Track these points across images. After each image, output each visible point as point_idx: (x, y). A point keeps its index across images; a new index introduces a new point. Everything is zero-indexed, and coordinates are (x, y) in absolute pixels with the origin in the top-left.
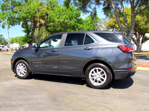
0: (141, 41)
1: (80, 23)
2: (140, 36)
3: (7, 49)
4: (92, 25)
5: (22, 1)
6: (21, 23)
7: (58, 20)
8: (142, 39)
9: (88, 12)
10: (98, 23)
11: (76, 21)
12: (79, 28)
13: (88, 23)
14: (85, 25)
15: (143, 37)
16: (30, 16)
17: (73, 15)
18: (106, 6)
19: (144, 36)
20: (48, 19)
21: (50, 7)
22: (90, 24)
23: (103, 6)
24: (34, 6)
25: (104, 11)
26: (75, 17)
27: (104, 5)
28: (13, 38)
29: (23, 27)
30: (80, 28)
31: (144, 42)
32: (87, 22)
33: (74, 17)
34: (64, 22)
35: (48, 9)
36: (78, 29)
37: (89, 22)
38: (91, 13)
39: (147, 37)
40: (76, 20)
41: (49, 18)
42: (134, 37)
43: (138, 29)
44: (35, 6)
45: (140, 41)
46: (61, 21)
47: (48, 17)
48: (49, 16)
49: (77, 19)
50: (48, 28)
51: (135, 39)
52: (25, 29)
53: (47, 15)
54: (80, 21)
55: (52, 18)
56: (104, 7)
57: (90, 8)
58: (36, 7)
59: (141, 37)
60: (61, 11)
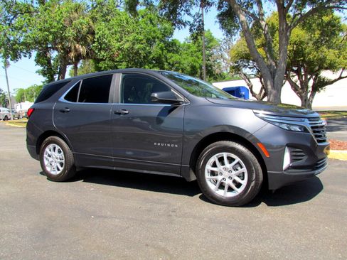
0: (310, 89)
2: (309, 77)
3: (6, 116)
4: (199, 53)
5: (32, 2)
6: (34, 53)
7: (118, 45)
8: (314, 84)
9: (184, 25)
10: (215, 50)
11: (163, 46)
12: (171, 63)
13: (191, 50)
14: (184, 56)
15: (315, 80)
16: (51, 37)
17: (154, 32)
18: (225, 9)
19: (316, 76)
20: (94, 42)
21: (98, 16)
22: (196, 52)
23: (218, 9)
24: (59, 12)
25: (220, 22)
26: (161, 36)
27: (220, 7)
28: (22, 90)
29: (38, 62)
31: (318, 90)
32: (189, 47)
33: (158, 38)
34: (132, 48)
35: (94, 19)
36: (169, 64)
37: (194, 48)
38: (192, 25)
39: (324, 79)
40: (162, 44)
41: (96, 40)
42: (295, 79)
43: (303, 60)
44: (61, 13)
45: (307, 87)
46: (125, 47)
47: (94, 38)
48: (97, 36)
49: (164, 42)
50: (100, 65)
51: (298, 83)
52: (42, 68)
53: (93, 33)
54: (172, 47)
55: (104, 40)
56: (219, 12)
57: (189, 14)
58: (65, 15)
59: (310, 79)
60: (125, 25)
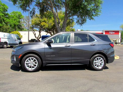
1: (7, 18)
30: (7, 22)
